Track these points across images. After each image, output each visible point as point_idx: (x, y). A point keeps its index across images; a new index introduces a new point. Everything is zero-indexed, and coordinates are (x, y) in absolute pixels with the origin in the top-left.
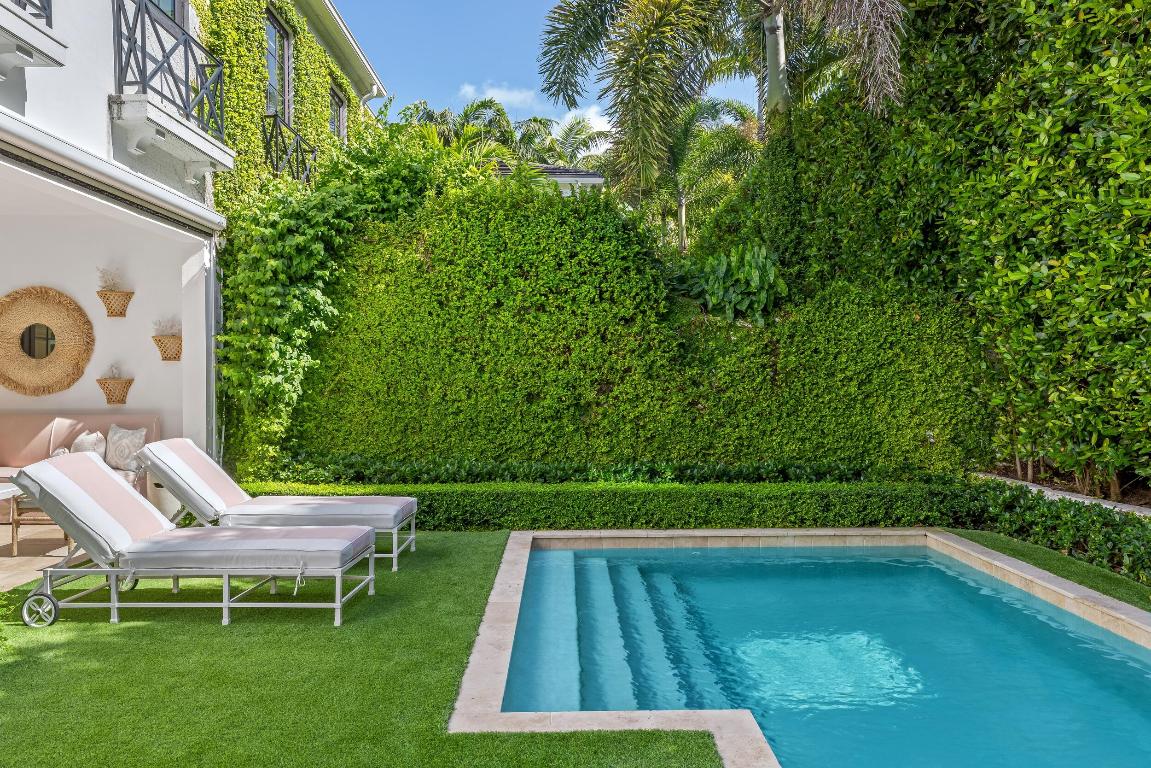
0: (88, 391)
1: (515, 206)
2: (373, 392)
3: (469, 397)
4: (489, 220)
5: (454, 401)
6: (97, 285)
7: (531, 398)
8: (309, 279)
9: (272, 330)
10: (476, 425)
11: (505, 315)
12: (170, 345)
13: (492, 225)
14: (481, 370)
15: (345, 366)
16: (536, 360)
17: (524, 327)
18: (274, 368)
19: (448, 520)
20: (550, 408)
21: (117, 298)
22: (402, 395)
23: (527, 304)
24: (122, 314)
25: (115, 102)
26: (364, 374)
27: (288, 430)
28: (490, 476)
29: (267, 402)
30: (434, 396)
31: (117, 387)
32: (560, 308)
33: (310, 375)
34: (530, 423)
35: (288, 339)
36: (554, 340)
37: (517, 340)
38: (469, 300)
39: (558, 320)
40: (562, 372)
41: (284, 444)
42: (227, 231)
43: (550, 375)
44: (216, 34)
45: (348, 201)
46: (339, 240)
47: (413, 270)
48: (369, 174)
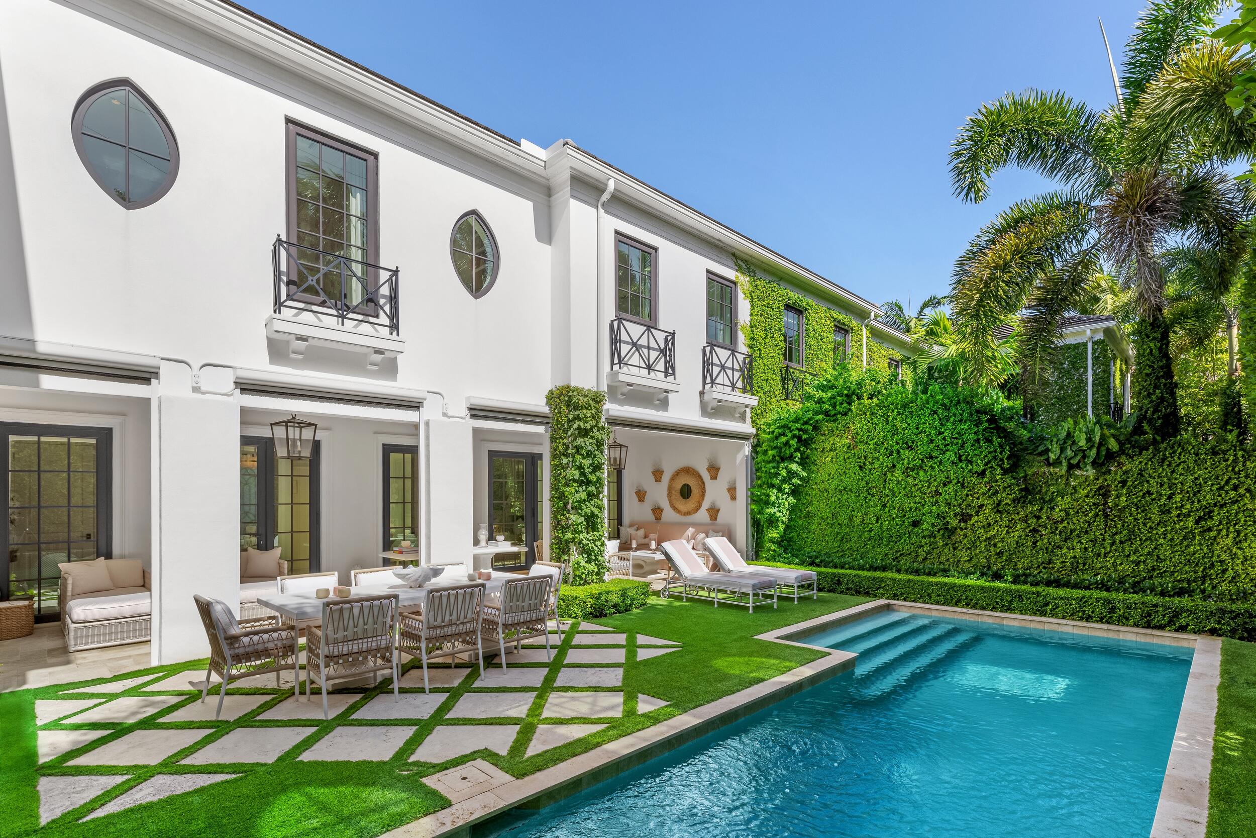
0: (702, 515)
1: (905, 406)
2: (825, 517)
3: (877, 521)
4: (888, 416)
5: (868, 524)
6: (706, 465)
7: (915, 524)
8: (791, 458)
9: (773, 486)
10: (882, 539)
11: (898, 474)
12: (732, 491)
13: (890, 419)
14: (884, 506)
15: (811, 503)
16: (917, 500)
17: (910, 480)
18: (773, 504)
19: (848, 589)
20: (927, 530)
21: (714, 470)
22: (840, 520)
23: (911, 466)
24: (716, 478)
25: (702, 393)
26: (820, 507)
27: (782, 537)
28: (884, 569)
29: (772, 521)
30: (857, 521)
31: (714, 512)
32: (932, 468)
33: (793, 509)
34: (914, 539)
35: (780, 490)
36: (929, 487)
37: (905, 488)
38: (876, 465)
39: (931, 475)
40: (934, 508)
41: (779, 544)
42: (757, 435)
43: (926, 509)
44: (752, 339)
45: (810, 415)
46: (805, 436)
47: (845, 449)
48: (826, 396)
